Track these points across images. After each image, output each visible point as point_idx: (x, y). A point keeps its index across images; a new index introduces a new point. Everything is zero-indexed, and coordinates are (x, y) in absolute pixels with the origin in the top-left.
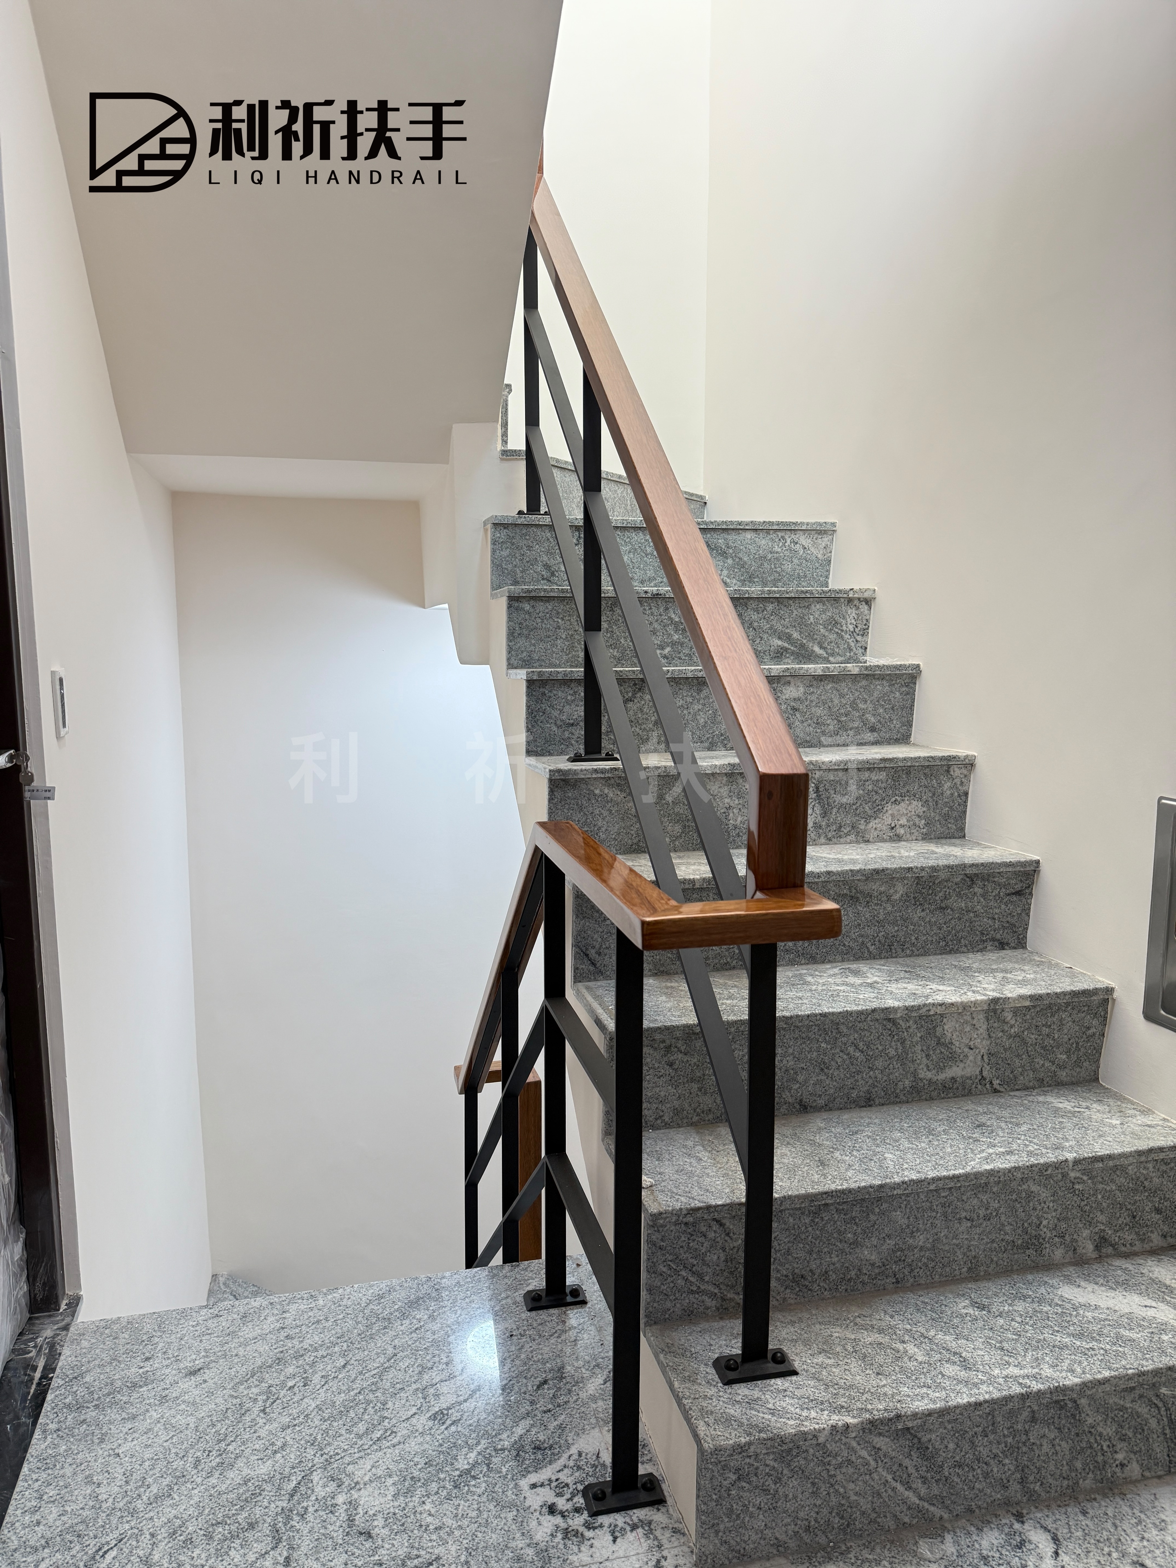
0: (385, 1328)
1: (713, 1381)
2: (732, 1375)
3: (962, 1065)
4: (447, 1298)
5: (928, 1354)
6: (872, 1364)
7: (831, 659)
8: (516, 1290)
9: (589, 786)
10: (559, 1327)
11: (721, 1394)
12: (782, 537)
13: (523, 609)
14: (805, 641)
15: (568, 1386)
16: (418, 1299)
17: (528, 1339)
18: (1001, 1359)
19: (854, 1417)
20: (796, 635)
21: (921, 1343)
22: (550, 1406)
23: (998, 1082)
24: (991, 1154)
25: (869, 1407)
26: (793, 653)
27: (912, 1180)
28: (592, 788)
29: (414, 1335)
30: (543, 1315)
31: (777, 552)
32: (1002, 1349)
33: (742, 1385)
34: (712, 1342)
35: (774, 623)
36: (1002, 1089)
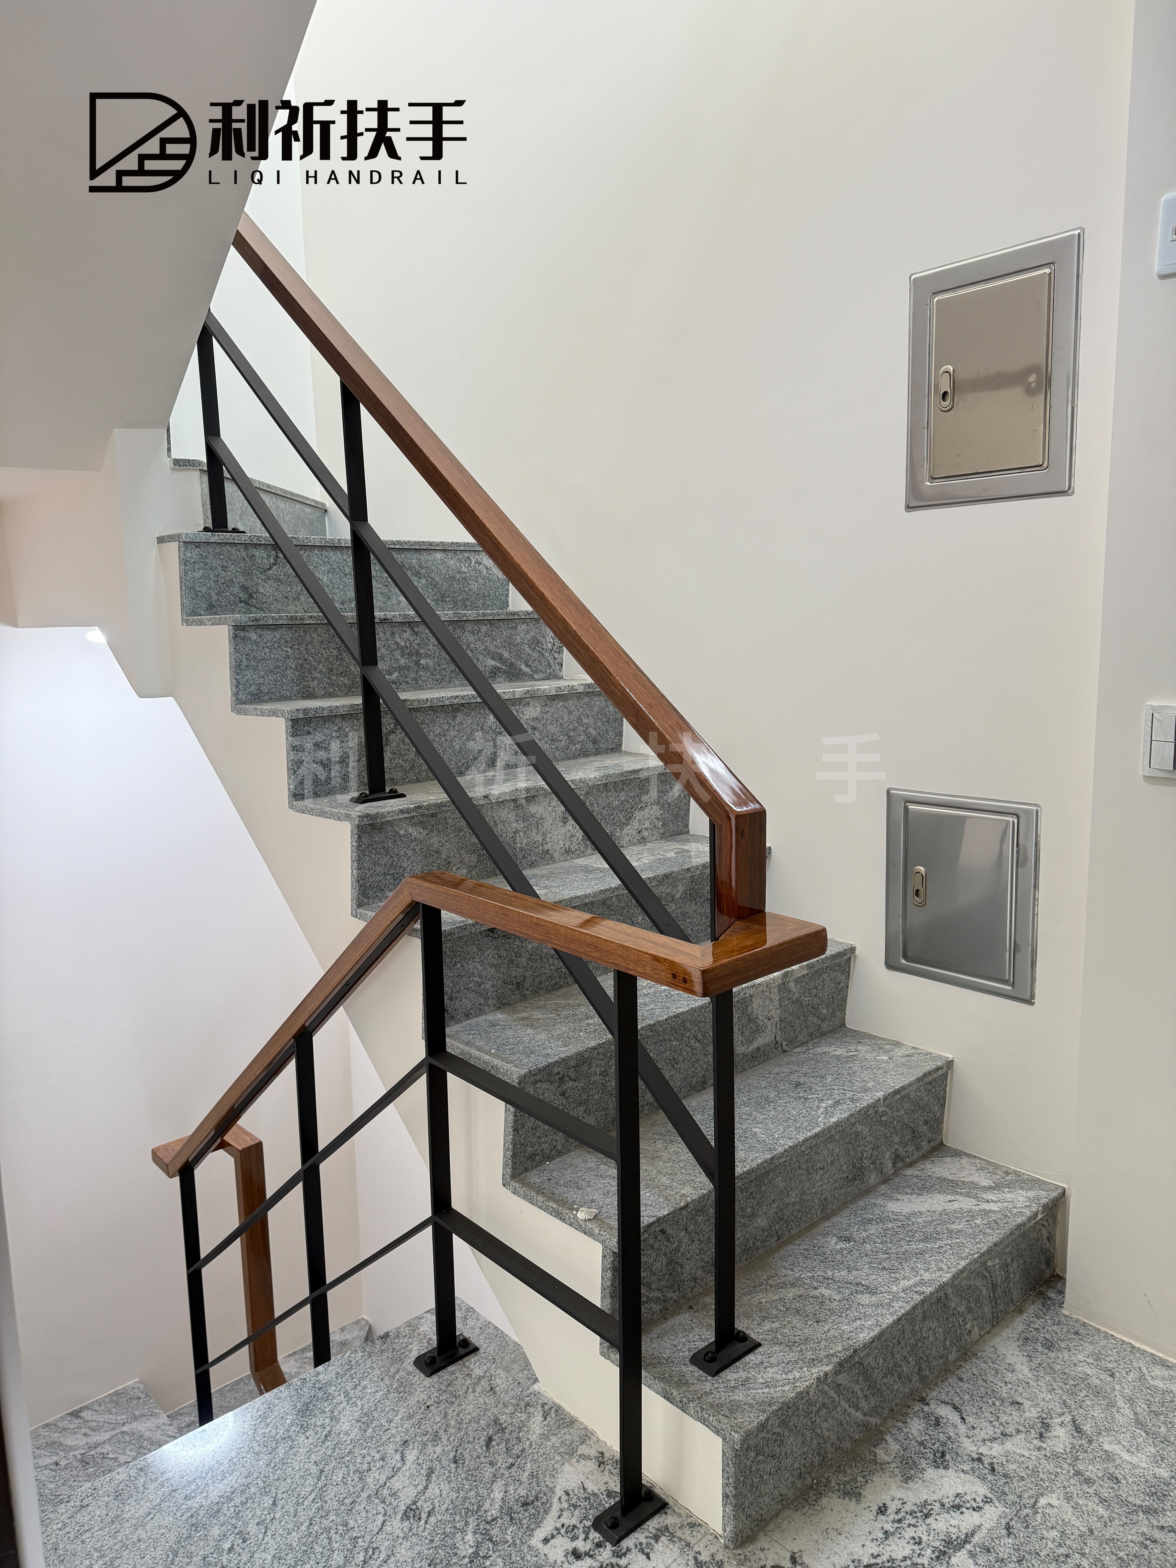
0: (291, 1448)
1: (702, 1376)
2: (715, 1366)
3: (763, 1035)
4: (337, 1393)
5: (840, 1292)
6: (807, 1316)
7: (535, 676)
8: (402, 1361)
9: (394, 827)
10: (468, 1382)
11: (716, 1385)
12: (468, 558)
13: (249, 639)
14: (514, 661)
15: (514, 1435)
16: (307, 1405)
17: (446, 1404)
18: (890, 1277)
19: (827, 1365)
20: (506, 655)
21: (828, 1284)
22: (511, 1460)
23: (786, 1043)
24: (826, 1108)
25: (831, 1352)
26: (504, 672)
27: (790, 1147)
28: (397, 829)
29: (328, 1443)
30: (445, 1375)
31: (464, 573)
32: (885, 1268)
33: (727, 1371)
34: (675, 1343)
35: (488, 644)
36: (788, 1049)
